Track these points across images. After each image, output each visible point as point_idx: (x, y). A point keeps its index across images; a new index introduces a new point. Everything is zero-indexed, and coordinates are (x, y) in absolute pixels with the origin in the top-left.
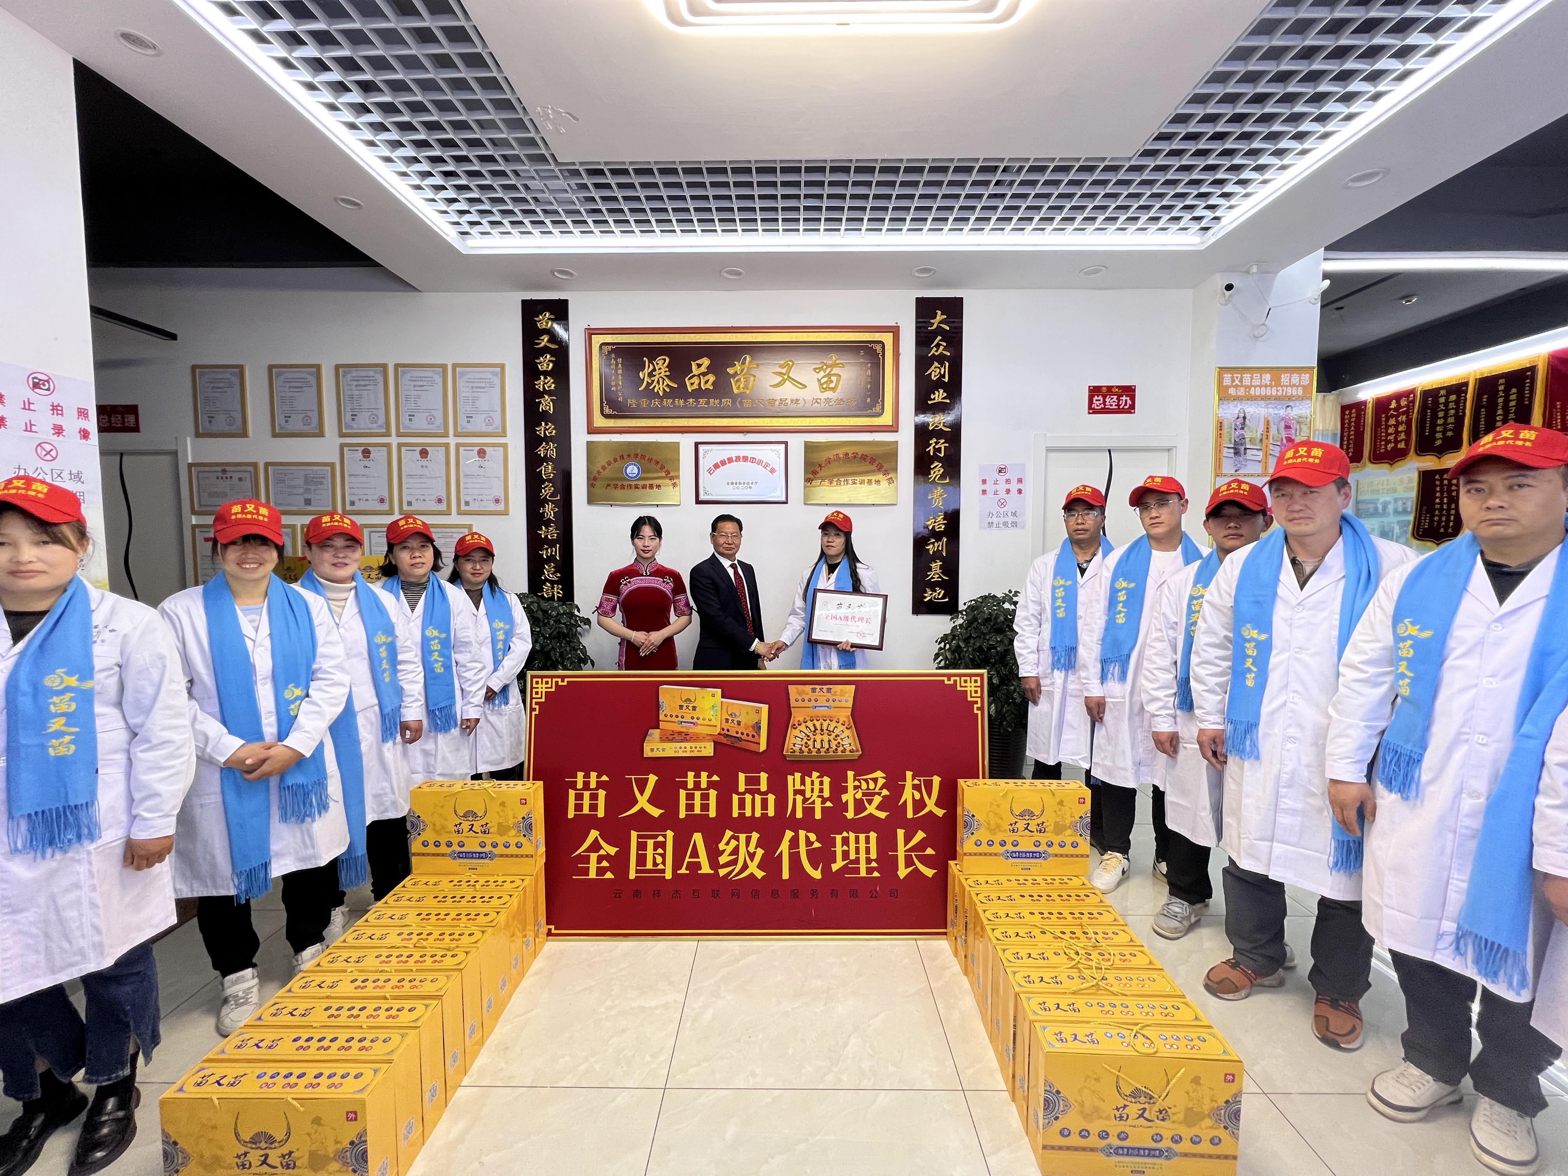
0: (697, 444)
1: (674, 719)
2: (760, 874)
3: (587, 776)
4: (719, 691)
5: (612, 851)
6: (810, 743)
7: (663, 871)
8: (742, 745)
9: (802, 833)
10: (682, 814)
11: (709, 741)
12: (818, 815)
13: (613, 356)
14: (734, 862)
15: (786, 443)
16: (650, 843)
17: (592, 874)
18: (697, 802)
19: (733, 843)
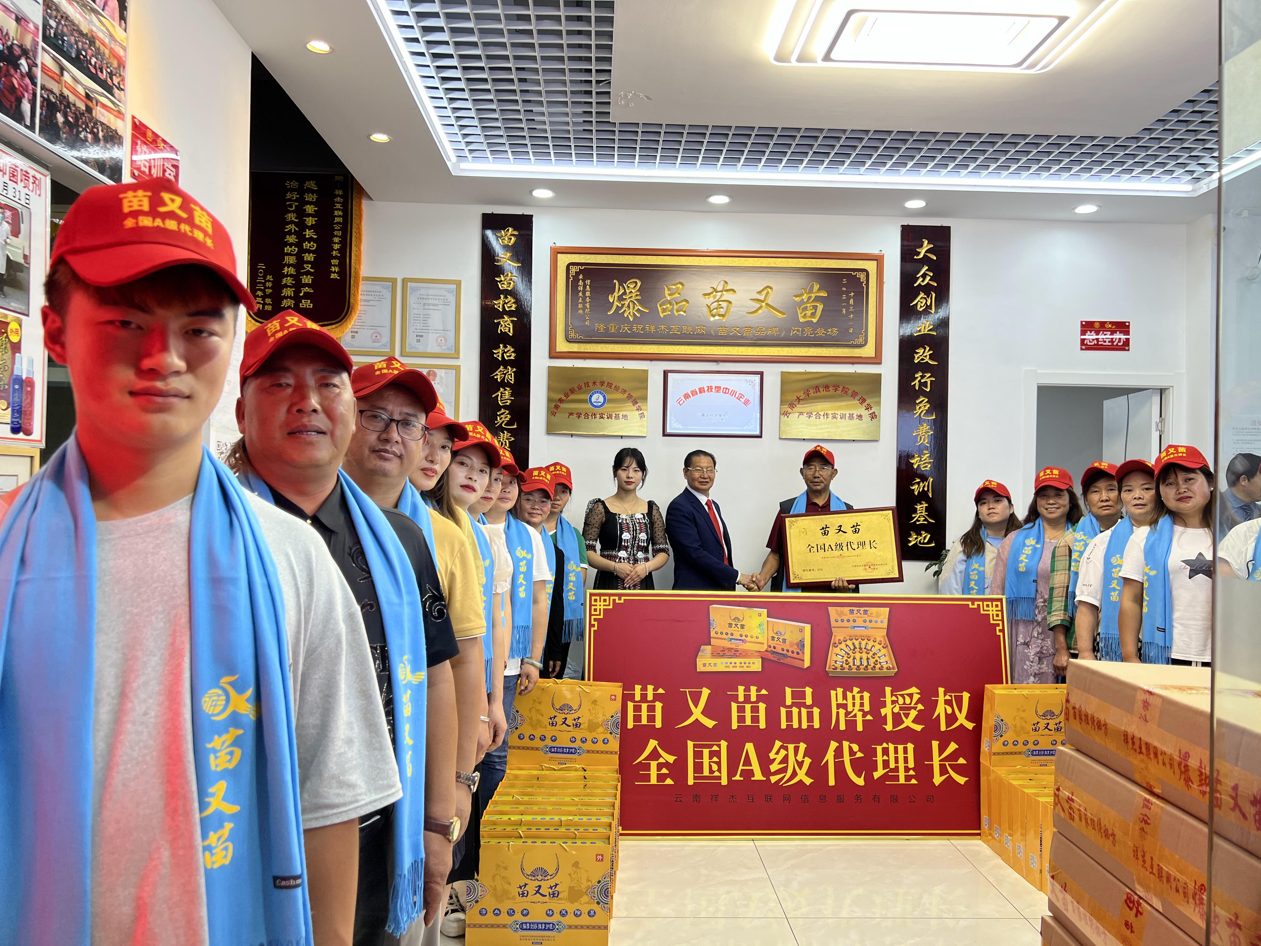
0: (666, 373)
1: (724, 636)
2: (808, 781)
3: (644, 689)
4: (765, 611)
5: (671, 759)
6: (850, 660)
7: (719, 778)
8: (788, 661)
9: (846, 744)
10: (735, 726)
11: (757, 657)
12: (860, 728)
13: (581, 277)
14: (784, 770)
15: (761, 374)
16: (706, 752)
17: (654, 781)
18: (748, 714)
19: (783, 753)
